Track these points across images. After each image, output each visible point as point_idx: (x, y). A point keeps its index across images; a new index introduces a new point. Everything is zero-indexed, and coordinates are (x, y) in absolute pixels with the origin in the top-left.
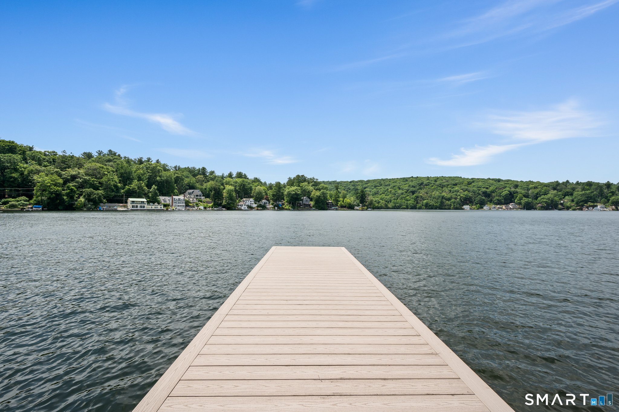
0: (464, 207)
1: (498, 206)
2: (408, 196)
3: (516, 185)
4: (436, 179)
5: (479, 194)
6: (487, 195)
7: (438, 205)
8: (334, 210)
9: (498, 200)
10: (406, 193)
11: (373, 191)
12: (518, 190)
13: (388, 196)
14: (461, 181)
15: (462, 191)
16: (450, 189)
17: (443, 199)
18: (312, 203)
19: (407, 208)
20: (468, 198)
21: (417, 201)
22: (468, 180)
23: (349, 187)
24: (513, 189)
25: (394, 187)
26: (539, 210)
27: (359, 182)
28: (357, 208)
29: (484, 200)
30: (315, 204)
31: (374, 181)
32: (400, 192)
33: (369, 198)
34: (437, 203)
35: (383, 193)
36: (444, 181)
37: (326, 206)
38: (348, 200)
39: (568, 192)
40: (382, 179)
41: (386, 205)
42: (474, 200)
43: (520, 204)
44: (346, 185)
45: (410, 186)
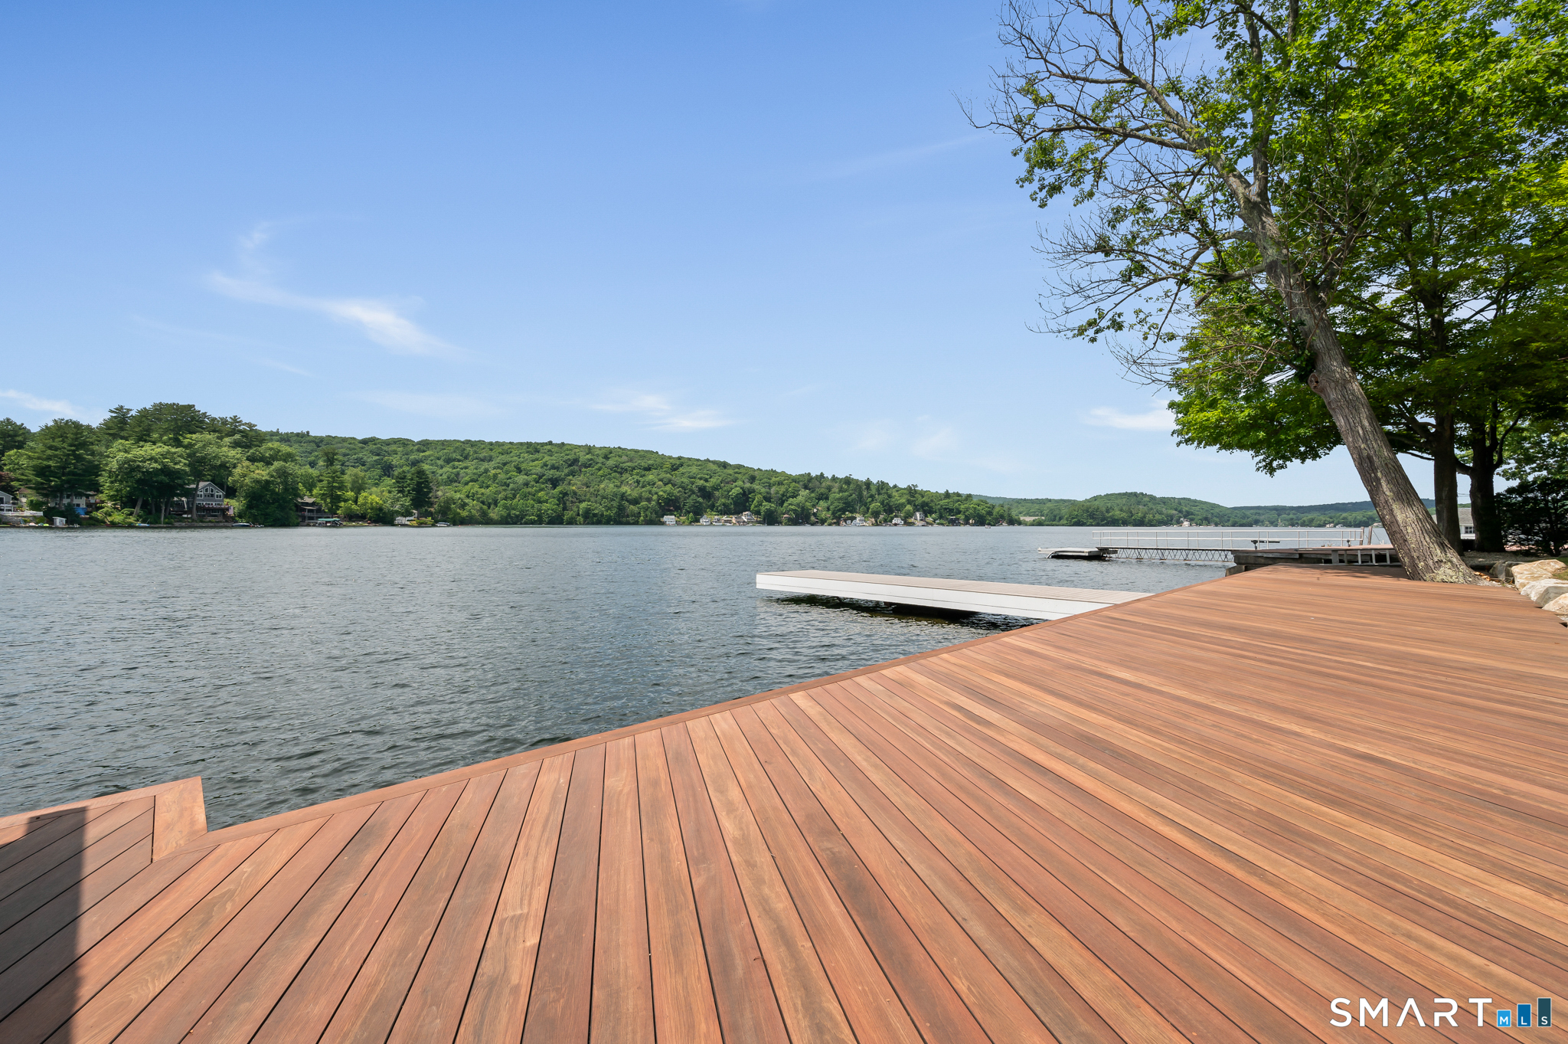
0: (666, 518)
1: (725, 518)
2: (541, 490)
3: (753, 476)
4: (608, 453)
5: (693, 493)
6: (706, 494)
7: (612, 513)
8: (327, 526)
9: (724, 504)
10: (537, 482)
11: (440, 471)
12: (756, 486)
13: (488, 487)
14: (659, 460)
15: (660, 483)
16: (636, 477)
17: (623, 500)
18: (234, 505)
19: (539, 521)
20: (672, 500)
21: (565, 504)
22: (671, 461)
23: (361, 455)
24: (748, 485)
25: (505, 464)
26: (786, 524)
27: (395, 443)
28: (404, 520)
29: (700, 503)
30: (249, 506)
31: (444, 443)
32: (521, 479)
33: (440, 493)
34: (609, 509)
35: (472, 481)
36: (624, 458)
37: (293, 513)
38: (374, 497)
39: (822, 494)
40: (468, 442)
41: (484, 514)
42: (684, 505)
43: (758, 513)
44: (351, 449)
45: (547, 466)
